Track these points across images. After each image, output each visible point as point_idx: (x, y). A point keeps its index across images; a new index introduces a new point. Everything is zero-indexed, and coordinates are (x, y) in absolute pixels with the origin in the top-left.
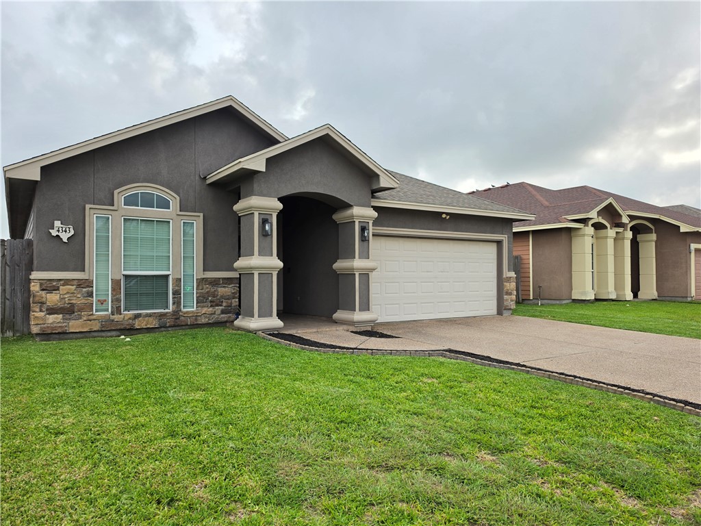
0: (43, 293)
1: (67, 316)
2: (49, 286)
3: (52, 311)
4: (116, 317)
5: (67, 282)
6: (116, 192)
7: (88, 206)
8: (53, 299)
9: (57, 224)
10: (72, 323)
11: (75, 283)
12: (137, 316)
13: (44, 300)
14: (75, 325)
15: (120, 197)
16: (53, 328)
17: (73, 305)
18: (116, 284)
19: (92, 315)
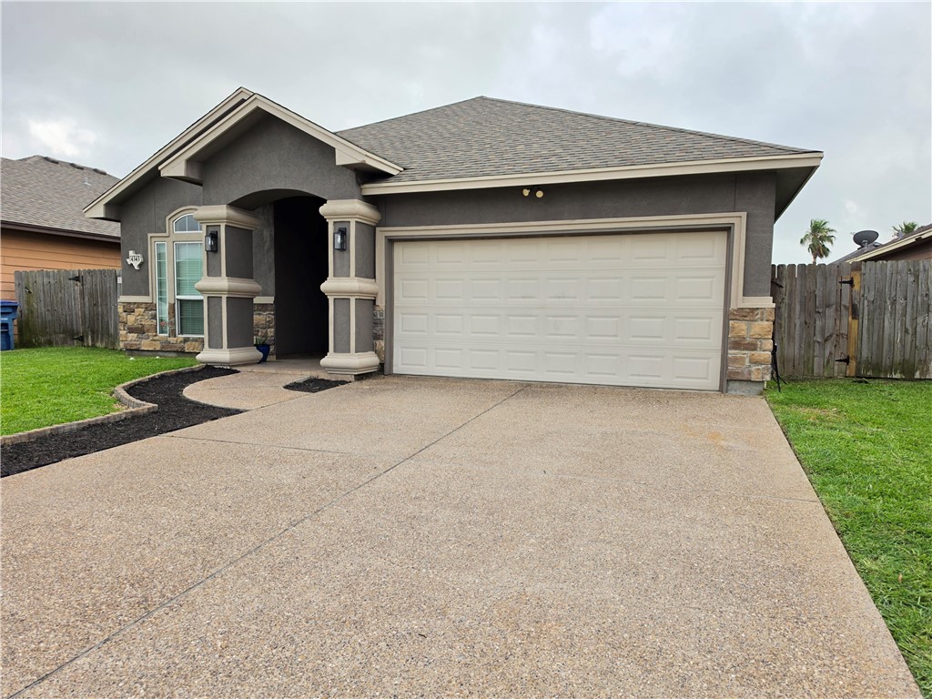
0: (124, 314)
1: (140, 336)
2: (129, 309)
3: (131, 330)
4: (172, 340)
5: (139, 305)
6: (168, 218)
7: (149, 235)
8: (131, 319)
9: (131, 253)
10: (143, 341)
11: (143, 306)
12: (186, 340)
13: (125, 320)
14: (146, 344)
15: (171, 225)
16: (131, 345)
17: (143, 326)
18: (172, 307)
19: (156, 335)
